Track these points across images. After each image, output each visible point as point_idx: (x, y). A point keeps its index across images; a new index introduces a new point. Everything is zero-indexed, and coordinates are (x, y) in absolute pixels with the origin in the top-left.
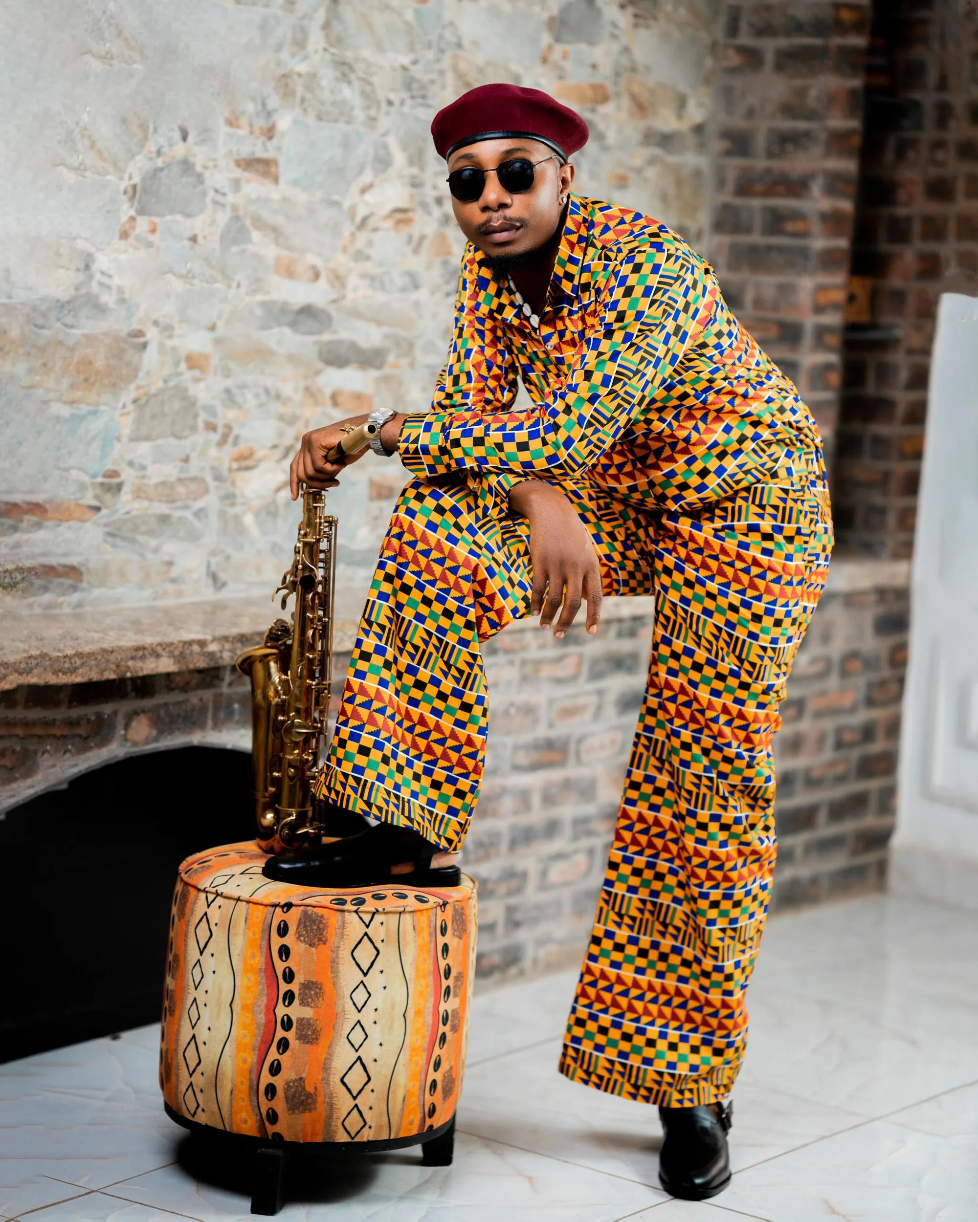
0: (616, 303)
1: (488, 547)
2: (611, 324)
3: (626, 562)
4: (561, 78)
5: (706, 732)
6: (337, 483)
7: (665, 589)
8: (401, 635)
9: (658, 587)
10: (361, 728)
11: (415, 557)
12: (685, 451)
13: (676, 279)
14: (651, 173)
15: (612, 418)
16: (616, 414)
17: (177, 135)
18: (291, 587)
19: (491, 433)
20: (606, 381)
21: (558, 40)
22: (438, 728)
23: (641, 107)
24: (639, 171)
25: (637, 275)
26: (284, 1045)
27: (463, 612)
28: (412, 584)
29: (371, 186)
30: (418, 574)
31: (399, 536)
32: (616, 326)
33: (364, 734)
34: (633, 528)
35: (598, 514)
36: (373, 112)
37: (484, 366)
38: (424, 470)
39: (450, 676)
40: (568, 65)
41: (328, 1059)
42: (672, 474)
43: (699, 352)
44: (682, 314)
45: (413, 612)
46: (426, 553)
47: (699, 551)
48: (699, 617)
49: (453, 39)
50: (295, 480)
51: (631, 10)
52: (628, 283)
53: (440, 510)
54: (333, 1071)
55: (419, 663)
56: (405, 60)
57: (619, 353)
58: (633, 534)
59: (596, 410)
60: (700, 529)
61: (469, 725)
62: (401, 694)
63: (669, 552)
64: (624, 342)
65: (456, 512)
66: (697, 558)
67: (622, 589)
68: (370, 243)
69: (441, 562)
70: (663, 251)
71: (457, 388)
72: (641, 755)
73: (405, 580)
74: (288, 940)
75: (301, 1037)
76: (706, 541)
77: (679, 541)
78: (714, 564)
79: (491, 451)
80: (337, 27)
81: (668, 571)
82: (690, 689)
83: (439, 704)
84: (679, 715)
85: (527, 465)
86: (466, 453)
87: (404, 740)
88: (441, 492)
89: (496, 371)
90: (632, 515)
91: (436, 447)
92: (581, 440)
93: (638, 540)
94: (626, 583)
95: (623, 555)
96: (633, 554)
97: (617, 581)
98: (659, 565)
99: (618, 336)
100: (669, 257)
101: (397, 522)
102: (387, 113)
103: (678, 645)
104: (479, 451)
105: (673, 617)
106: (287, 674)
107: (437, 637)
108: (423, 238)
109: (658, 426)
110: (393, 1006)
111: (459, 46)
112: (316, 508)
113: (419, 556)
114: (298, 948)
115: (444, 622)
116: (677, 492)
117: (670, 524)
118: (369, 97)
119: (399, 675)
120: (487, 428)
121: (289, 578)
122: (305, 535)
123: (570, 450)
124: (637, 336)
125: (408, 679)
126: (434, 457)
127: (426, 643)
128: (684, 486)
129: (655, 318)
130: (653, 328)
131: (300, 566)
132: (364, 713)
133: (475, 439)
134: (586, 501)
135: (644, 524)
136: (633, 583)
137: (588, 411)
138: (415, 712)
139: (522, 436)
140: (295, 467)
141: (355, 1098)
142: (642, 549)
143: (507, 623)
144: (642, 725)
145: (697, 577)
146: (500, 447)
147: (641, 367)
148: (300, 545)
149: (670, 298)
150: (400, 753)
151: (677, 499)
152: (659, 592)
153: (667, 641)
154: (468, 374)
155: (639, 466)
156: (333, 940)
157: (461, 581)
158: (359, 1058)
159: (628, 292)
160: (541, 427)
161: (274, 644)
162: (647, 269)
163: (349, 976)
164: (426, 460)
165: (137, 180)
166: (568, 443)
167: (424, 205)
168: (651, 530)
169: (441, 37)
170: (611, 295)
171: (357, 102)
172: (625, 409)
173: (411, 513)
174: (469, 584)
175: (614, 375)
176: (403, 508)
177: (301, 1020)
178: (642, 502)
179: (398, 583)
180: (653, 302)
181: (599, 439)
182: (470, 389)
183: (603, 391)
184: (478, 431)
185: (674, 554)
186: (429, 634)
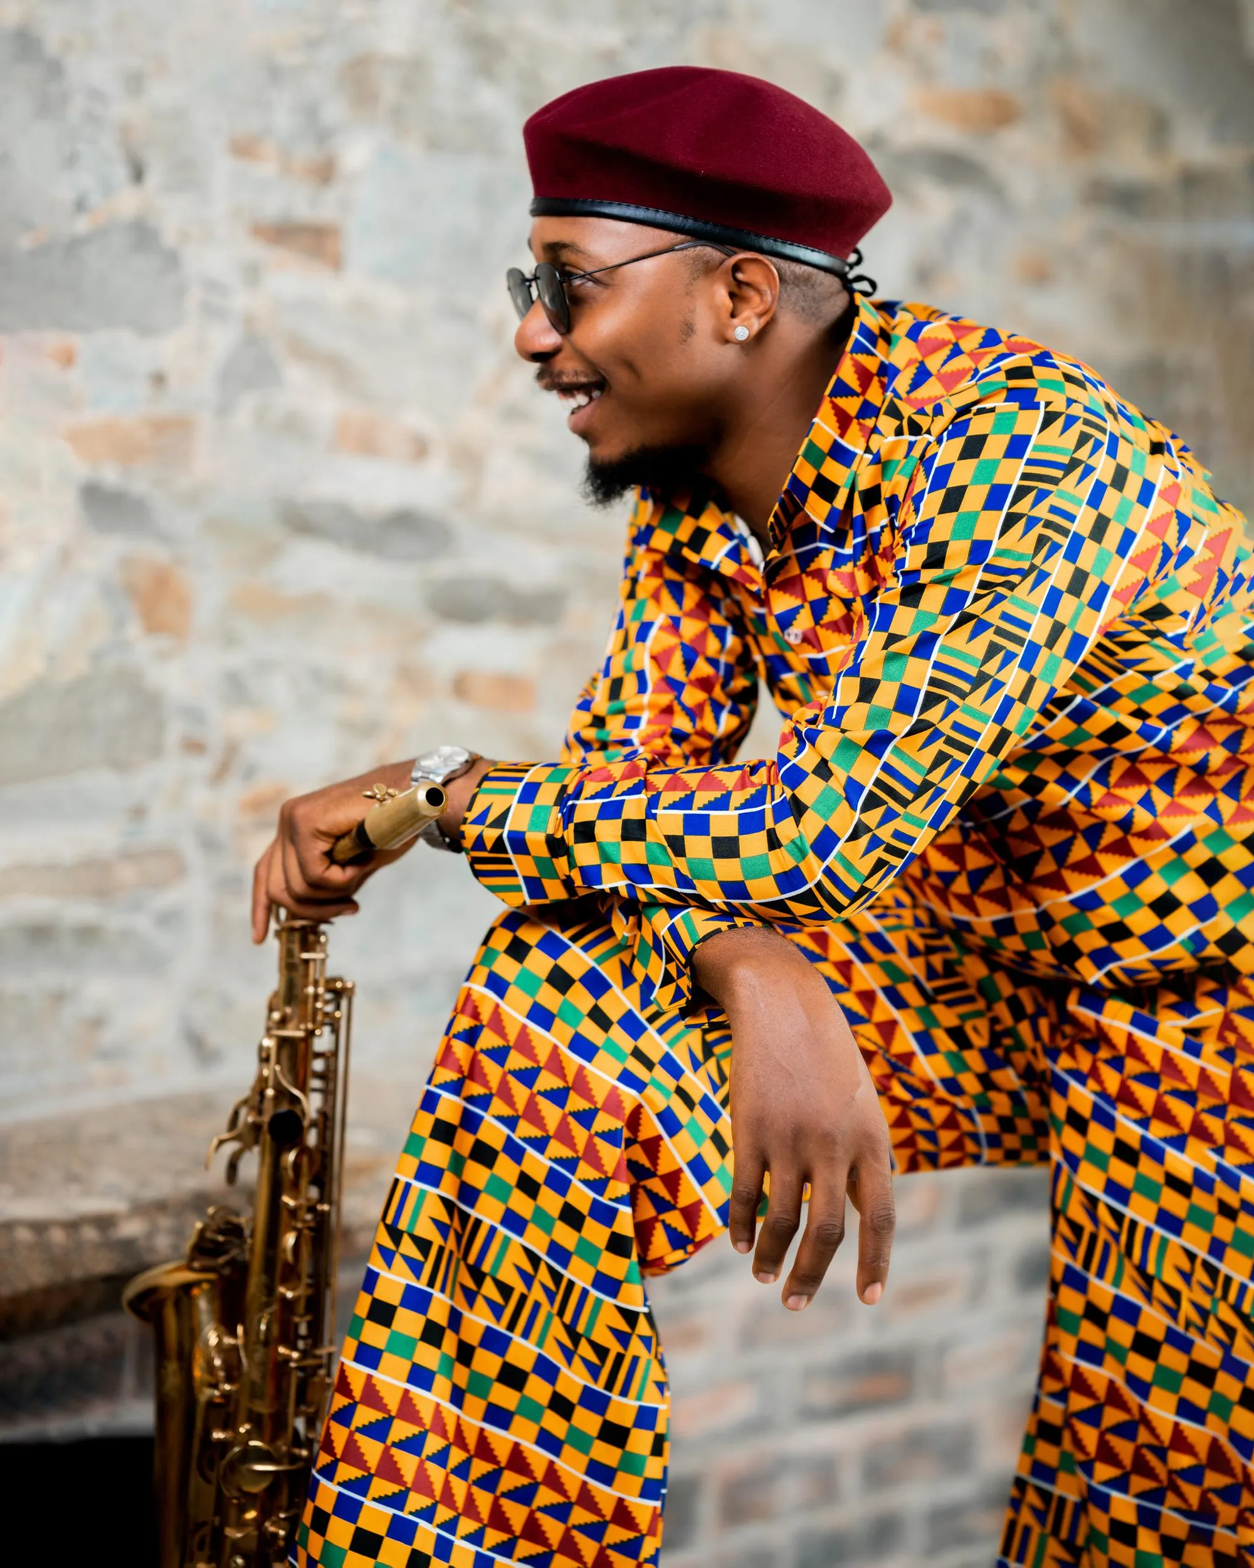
0: (927, 525)
1: (668, 1063)
2: (916, 573)
3: (993, 1095)
4: (928, 77)
5: (1171, 1499)
6: (354, 907)
7: (1072, 1160)
8: (472, 1259)
9: (1056, 1156)
10: (361, 1485)
11: (504, 1083)
12: (1121, 848)
13: (1069, 468)
15: (926, 785)
16: (935, 777)
17: (120, 172)
18: (250, 1137)
19: (659, 812)
20: (905, 701)
21: (922, 4)
22: (553, 1478)
23: (1081, 136)
25: (973, 462)
27: (606, 1215)
28: (498, 1145)
30: (511, 1122)
31: (471, 1036)
32: (926, 576)
33: (368, 1502)
34: (1007, 1019)
35: (929, 986)
37: (678, 658)
38: (518, 889)
39: (576, 1360)
42: (1091, 901)
43: (1149, 626)
44: (1089, 546)
45: (499, 1209)
46: (527, 1077)
47: (1150, 1079)
48: (1149, 1233)
50: (263, 900)
52: (953, 482)
53: (560, 980)
55: (511, 1327)
57: (935, 637)
58: (1011, 1032)
59: (887, 768)
60: (1151, 1028)
61: (620, 1476)
62: (469, 1399)
63: (1081, 1078)
64: (946, 611)
65: (596, 983)
66: (1146, 1096)
67: (987, 1154)
69: (558, 1097)
70: (1036, 406)
71: (616, 705)
72: (1027, 1530)
73: (484, 1134)
76: (1166, 1057)
77: (1104, 1054)
78: (1183, 1112)
79: (658, 852)
81: (1078, 1122)
82: (1132, 1398)
83: (555, 1424)
84: (1107, 1454)
85: (734, 889)
86: (606, 858)
87: (470, 1508)
88: (564, 937)
89: (702, 668)
90: (1006, 988)
91: (542, 837)
92: (854, 836)
93: (1020, 1046)
94: (994, 1141)
95: (986, 1081)
96: (1008, 1078)
97: (974, 1137)
98: (1059, 1106)
99: (934, 598)
100: (1049, 419)
101: (468, 1005)
103: (1103, 1291)
104: (633, 853)
105: (1089, 1227)
106: (233, 1334)
107: (551, 1270)
109: (1056, 796)
112: (306, 962)
113: (513, 1082)
115: (565, 1236)
116: (1100, 942)
117: (1086, 1014)
119: (465, 1354)
120: (653, 803)
121: (247, 1117)
122: (283, 1022)
123: (829, 861)
124: (977, 598)
125: (487, 1363)
126: (538, 861)
127: (528, 1280)
128: (1117, 931)
129: (1020, 557)
130: (1015, 579)
131: (270, 1092)
132: (371, 1449)
133: (626, 823)
134: (901, 958)
135: (1030, 1008)
136: (1011, 1141)
137: (868, 771)
138: (501, 1439)
139: (724, 823)
140: (263, 873)
142: (1029, 1067)
143: (710, 1237)
144: (1028, 1461)
145: (1144, 1141)
146: (676, 845)
147: (991, 668)
148: (269, 1043)
149: (1054, 510)
150: (459, 1543)
151: (1101, 957)
152: (1058, 1167)
153: (1076, 1281)
154: (641, 676)
155: (1017, 879)
157: (601, 1145)
159: (953, 501)
160: (768, 806)
161: (209, 1262)
162: (995, 447)
164: (522, 865)
166: (825, 843)
168: (1044, 1024)
170: (917, 510)
172: (956, 764)
173: (497, 985)
174: (618, 1152)
175: (924, 688)
176: (482, 974)
178: (1025, 958)
179: (465, 1141)
180: (1011, 520)
181: (897, 835)
182: (641, 708)
183: (900, 724)
184: (635, 806)
185: (1091, 1083)
186: (534, 1259)
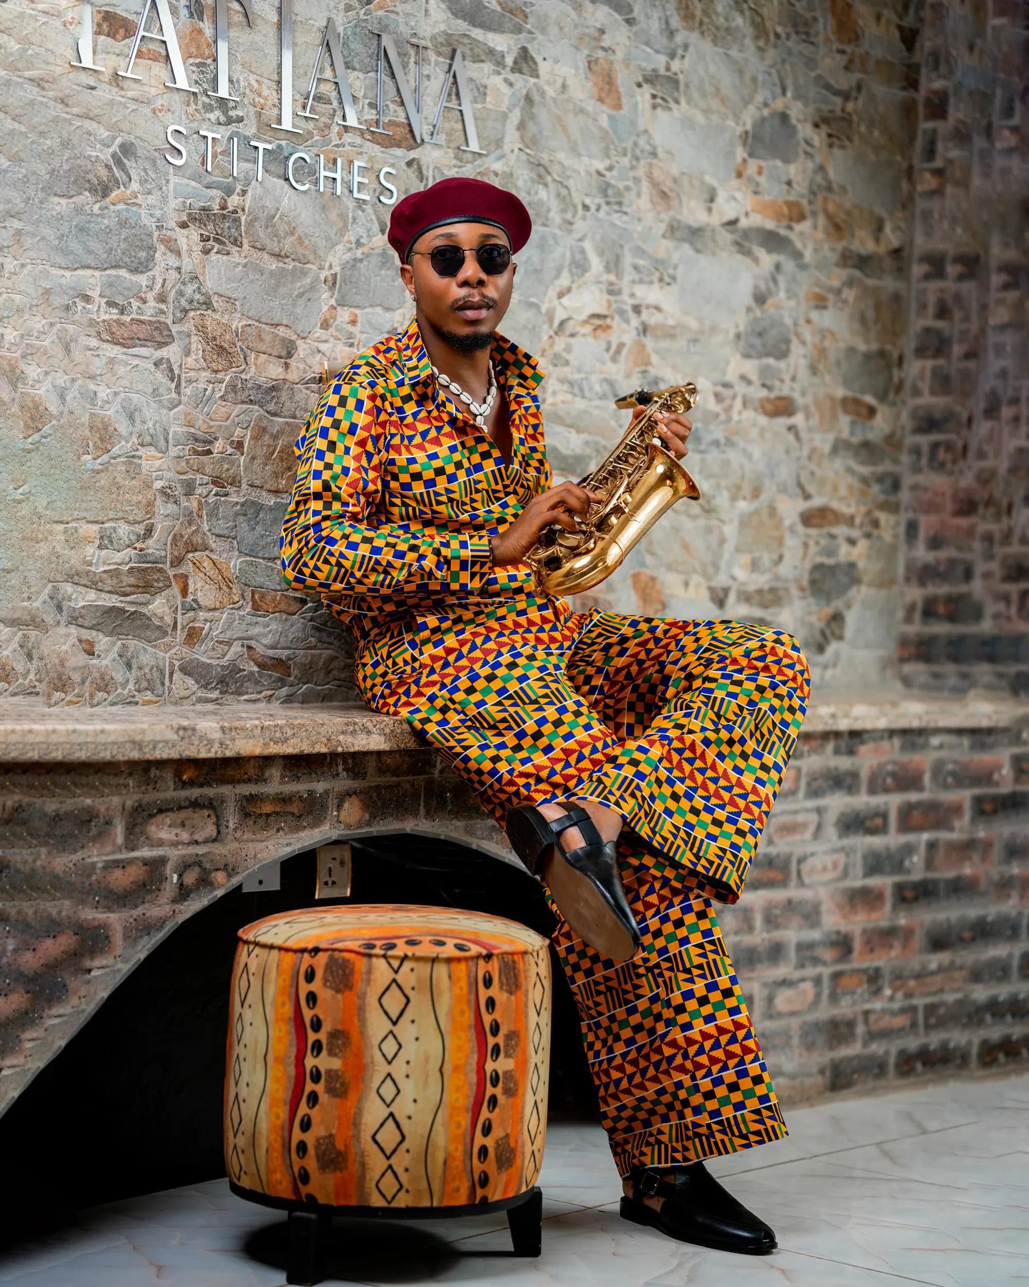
4: (756, 193)
14: (850, 295)
17: (376, 227)
21: (752, 155)
23: (837, 228)
24: (838, 292)
26: (313, 1099)
29: (569, 290)
36: (569, 216)
40: (762, 180)
41: (359, 1113)
49: (648, 148)
51: (824, 129)
54: (363, 1127)
56: (601, 165)
68: (568, 349)
74: (316, 986)
75: (330, 1090)
80: (531, 127)
102: (584, 218)
108: (621, 346)
110: (427, 1060)
111: (654, 154)
114: (325, 994)
118: (565, 200)
141: (388, 1158)
156: (360, 986)
158: (391, 1114)
163: (377, 1025)
165: (337, 269)
167: (621, 313)
169: (636, 144)
171: (554, 205)
177: (329, 1072)
